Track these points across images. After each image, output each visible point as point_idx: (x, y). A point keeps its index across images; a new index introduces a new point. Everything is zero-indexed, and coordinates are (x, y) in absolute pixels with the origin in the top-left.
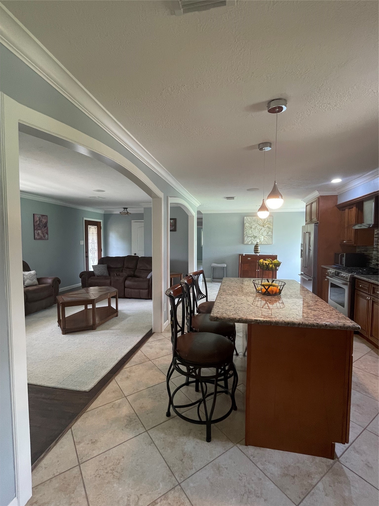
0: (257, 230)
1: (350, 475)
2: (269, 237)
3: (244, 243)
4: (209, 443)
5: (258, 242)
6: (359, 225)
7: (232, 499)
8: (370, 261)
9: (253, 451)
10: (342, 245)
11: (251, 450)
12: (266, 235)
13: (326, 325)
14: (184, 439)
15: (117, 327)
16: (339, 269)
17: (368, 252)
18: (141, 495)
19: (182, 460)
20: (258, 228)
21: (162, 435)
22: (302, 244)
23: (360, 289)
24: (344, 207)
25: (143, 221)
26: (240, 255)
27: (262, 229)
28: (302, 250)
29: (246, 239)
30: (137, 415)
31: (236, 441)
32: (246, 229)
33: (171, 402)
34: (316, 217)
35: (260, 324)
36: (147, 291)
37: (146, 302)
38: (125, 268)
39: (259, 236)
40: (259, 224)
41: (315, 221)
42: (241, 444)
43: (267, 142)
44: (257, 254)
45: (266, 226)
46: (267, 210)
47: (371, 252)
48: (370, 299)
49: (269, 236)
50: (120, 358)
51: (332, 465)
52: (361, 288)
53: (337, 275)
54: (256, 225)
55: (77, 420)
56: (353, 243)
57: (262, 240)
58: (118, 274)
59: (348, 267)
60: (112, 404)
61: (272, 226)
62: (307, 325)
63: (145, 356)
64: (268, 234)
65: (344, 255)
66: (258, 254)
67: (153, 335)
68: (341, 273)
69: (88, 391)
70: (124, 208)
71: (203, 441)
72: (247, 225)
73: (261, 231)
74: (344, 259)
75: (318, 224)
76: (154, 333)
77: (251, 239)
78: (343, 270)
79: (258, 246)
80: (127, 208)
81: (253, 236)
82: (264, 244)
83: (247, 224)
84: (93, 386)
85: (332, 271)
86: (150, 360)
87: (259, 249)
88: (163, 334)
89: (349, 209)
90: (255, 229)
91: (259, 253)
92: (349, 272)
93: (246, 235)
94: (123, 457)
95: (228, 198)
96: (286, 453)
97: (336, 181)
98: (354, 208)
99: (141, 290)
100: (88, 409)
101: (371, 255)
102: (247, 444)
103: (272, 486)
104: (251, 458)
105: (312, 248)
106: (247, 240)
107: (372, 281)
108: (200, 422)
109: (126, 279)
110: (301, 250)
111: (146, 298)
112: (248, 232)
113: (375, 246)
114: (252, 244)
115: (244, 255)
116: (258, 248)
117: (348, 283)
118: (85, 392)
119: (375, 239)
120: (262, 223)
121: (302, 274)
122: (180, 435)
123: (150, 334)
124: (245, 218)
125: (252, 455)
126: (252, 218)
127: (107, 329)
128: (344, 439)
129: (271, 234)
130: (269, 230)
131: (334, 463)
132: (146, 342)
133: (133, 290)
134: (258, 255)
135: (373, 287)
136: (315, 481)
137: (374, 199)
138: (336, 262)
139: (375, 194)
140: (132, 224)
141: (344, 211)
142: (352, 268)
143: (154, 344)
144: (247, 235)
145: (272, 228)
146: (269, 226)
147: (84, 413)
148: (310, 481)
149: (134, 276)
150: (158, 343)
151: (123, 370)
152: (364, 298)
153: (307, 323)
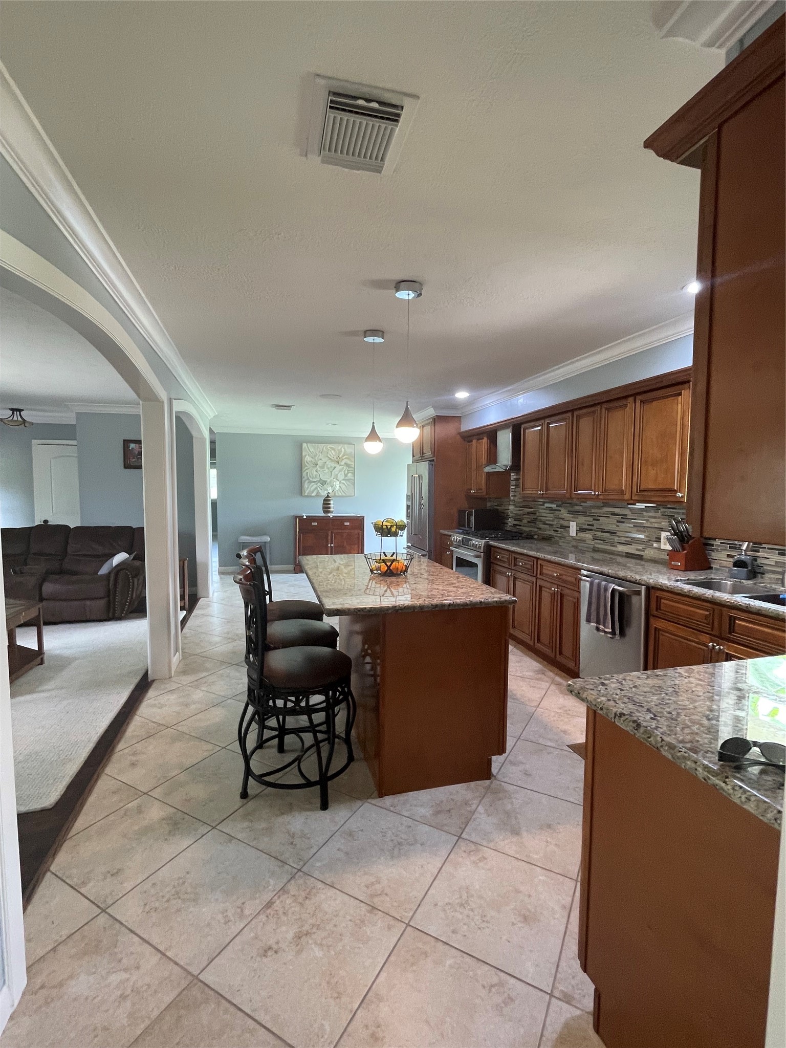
0: (327, 471)
1: (510, 788)
2: (348, 483)
3: (303, 495)
4: (326, 811)
5: (330, 491)
6: (493, 466)
7: (379, 858)
8: (506, 521)
9: (390, 800)
10: (469, 497)
11: (388, 800)
12: (343, 480)
13: (481, 602)
14: (286, 818)
15: (51, 685)
16: (468, 534)
17: (503, 507)
18: (243, 903)
19: (292, 843)
20: (329, 466)
21: (246, 824)
22: (407, 496)
23: (496, 562)
24: (470, 436)
25: (74, 442)
26: (296, 517)
27: (335, 467)
28: (408, 507)
29: (306, 485)
30: (183, 812)
31: (364, 796)
32: (306, 468)
33: (248, 772)
34: (431, 451)
35: (400, 611)
36: (102, 602)
37: (106, 627)
38: (34, 554)
39: (330, 481)
40: (330, 459)
41: (429, 457)
42: (374, 798)
43: (378, 329)
44: (329, 515)
45: (343, 463)
46: (379, 439)
47: (506, 508)
48: (511, 575)
49: (348, 480)
50: (96, 737)
51: (489, 786)
52: (499, 560)
53: (464, 543)
54: (324, 460)
55: (55, 854)
56: (484, 494)
57: (337, 488)
58: (17, 569)
59: (480, 530)
60: (122, 812)
61: (353, 464)
62: (458, 605)
63: (154, 722)
64: (346, 478)
65: (472, 512)
66: (331, 515)
67: (154, 685)
68: (471, 540)
69: (51, 807)
70: (13, 410)
71: (317, 812)
72: (308, 459)
73: (335, 472)
74: (473, 518)
75: (433, 463)
76: (153, 681)
77: (315, 486)
78: (475, 535)
79: (329, 500)
80: (20, 410)
81: (319, 481)
82: (339, 496)
83: (307, 456)
84: (59, 797)
85: (457, 537)
86: (168, 727)
87: (332, 506)
88: (173, 679)
89: (478, 439)
90: (322, 467)
91: (332, 512)
92: (482, 537)
93: (306, 478)
94: (188, 873)
95: (279, 407)
96: (433, 790)
97: (462, 395)
98: (485, 440)
99: (88, 603)
100: (71, 834)
101: (506, 511)
102: (381, 795)
103: (426, 828)
104: (392, 809)
105: (425, 501)
106: (309, 488)
107: (514, 549)
108: (309, 784)
109: (44, 580)
110: (407, 505)
111: (102, 618)
112: (310, 472)
113: (512, 498)
114: (318, 495)
115: (305, 517)
116: (329, 504)
117: (482, 554)
118: (43, 811)
119: (512, 487)
120: (335, 458)
121: (408, 547)
122: (277, 816)
123: (144, 685)
124: (305, 445)
125: (392, 806)
126: (318, 447)
127: (31, 692)
128: (501, 750)
129: (353, 478)
130: (348, 471)
131: (491, 783)
132: (143, 699)
133: (65, 604)
134: (331, 517)
135: (514, 557)
136: (474, 807)
137: (511, 427)
138: (461, 524)
139: (513, 422)
140: (33, 448)
141: (471, 443)
142: (483, 531)
143: (164, 699)
144: (308, 479)
145: (353, 466)
146: (349, 462)
147: (65, 841)
148: (469, 809)
149: (62, 572)
150: (173, 697)
151: (115, 755)
152: (503, 574)
153: (458, 602)
